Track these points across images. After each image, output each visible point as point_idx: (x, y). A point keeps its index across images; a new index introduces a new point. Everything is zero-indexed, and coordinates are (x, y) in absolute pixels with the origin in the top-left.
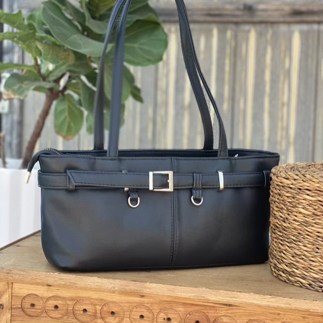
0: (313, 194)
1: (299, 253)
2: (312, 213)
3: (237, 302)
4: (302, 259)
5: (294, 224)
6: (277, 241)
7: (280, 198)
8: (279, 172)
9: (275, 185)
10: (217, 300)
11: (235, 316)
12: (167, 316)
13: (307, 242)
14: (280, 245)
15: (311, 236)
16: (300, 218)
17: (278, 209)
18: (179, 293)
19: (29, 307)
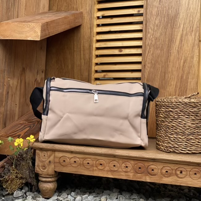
12: (126, 165)
19: (63, 162)
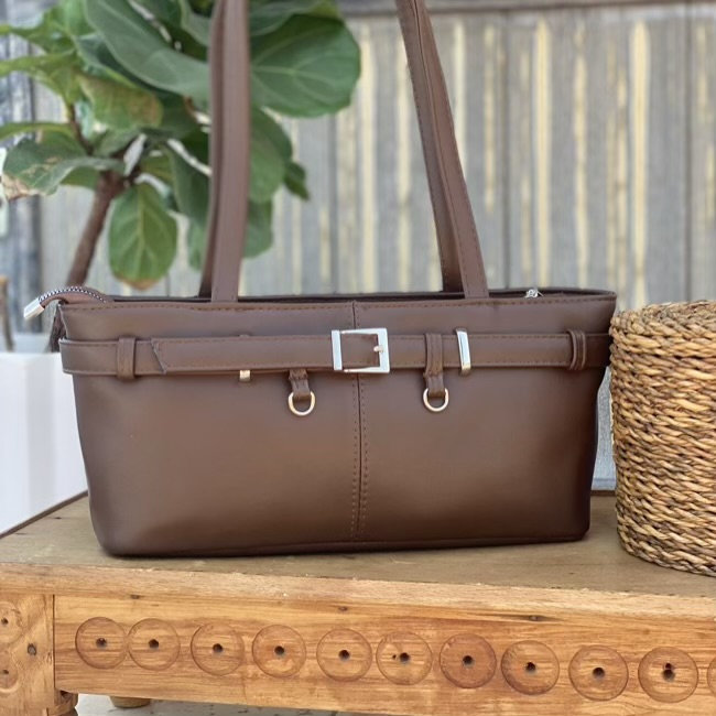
0: (708, 367)
1: (683, 498)
2: (707, 408)
3: (554, 610)
4: (691, 510)
5: (668, 434)
6: (632, 475)
7: (635, 380)
8: (629, 324)
9: (622, 353)
10: (510, 608)
11: (550, 642)
12: (400, 649)
13: (700, 473)
14: (639, 484)
15: (707, 460)
16: (682, 420)
17: (630, 405)
18: (425, 598)
19: (93, 646)
